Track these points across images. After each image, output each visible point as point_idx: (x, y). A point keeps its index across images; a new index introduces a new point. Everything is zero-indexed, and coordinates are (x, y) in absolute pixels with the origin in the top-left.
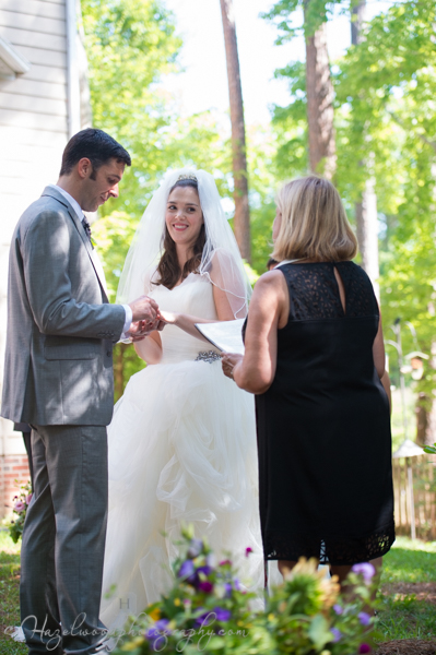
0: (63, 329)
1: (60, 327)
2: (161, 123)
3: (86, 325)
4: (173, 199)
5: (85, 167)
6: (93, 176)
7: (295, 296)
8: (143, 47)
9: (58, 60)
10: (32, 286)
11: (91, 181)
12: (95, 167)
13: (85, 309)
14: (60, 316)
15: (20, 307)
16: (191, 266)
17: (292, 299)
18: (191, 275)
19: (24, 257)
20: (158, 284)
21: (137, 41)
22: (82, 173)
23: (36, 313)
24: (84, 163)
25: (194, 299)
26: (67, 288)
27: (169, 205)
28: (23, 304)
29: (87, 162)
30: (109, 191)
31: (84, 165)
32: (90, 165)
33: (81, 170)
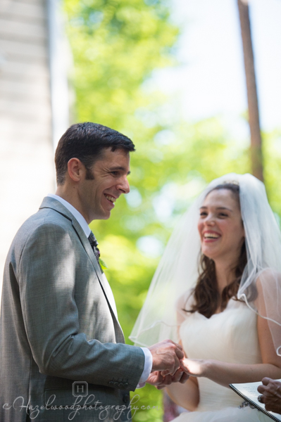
0: (69, 369)
1: (65, 366)
3: (96, 367)
5: (77, 169)
6: (89, 176)
8: (136, 38)
10: (30, 315)
11: (89, 182)
12: (88, 165)
13: (96, 347)
14: (66, 352)
15: (15, 344)
16: (230, 292)
19: (19, 281)
20: (192, 312)
22: (76, 177)
23: (35, 348)
24: (74, 164)
25: (237, 330)
26: (73, 317)
28: (18, 340)
29: (77, 163)
30: (116, 186)
31: (75, 167)
32: (81, 166)
33: (73, 174)
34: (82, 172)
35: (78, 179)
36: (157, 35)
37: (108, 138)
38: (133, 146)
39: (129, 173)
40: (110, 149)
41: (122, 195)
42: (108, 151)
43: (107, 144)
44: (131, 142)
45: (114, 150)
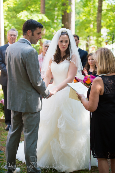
4: (61, 39)
6: (33, 35)
7: (106, 87)
16: (65, 57)
17: (105, 87)
18: (65, 61)
20: (54, 61)
27: (60, 41)
29: (30, 31)
30: (39, 37)
34: (31, 33)
45: (39, 28)
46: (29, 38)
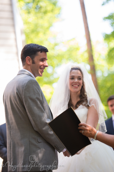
2: (56, 45)
6: (33, 62)
9: (10, 22)
11: (34, 65)
21: (43, 10)
22: (29, 63)
24: (28, 59)
29: (29, 58)
30: (43, 65)
31: (28, 60)
32: (31, 59)
33: (28, 62)
34: (31, 61)
35: (30, 64)
36: (52, 11)
37: (39, 48)
38: (48, 50)
39: (47, 60)
40: (40, 52)
41: (46, 68)
42: (39, 53)
43: (39, 51)
44: (47, 49)
45: (41, 52)
46: (29, 67)
